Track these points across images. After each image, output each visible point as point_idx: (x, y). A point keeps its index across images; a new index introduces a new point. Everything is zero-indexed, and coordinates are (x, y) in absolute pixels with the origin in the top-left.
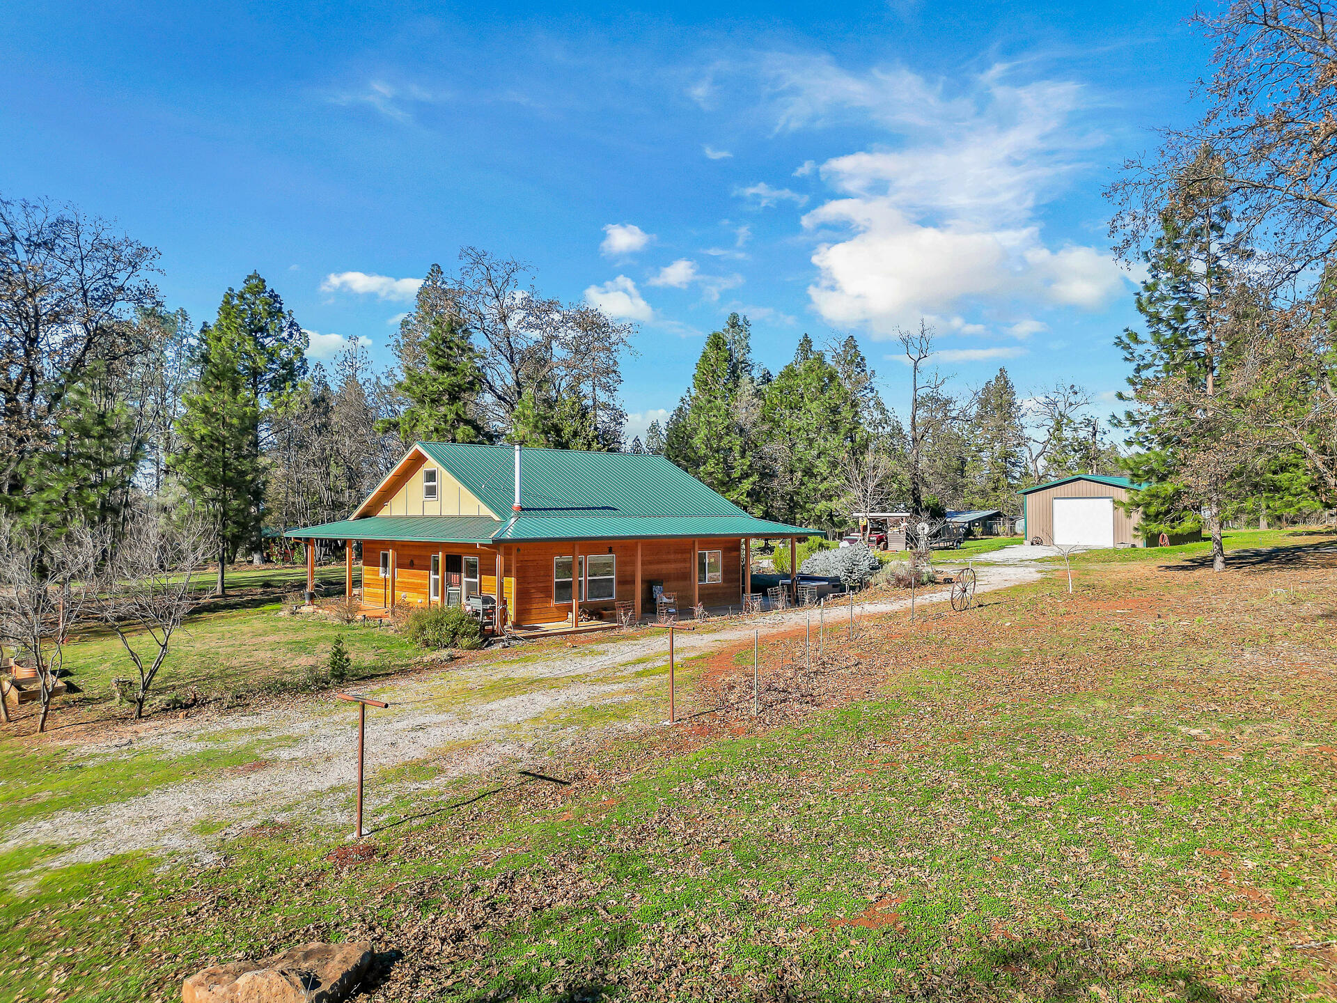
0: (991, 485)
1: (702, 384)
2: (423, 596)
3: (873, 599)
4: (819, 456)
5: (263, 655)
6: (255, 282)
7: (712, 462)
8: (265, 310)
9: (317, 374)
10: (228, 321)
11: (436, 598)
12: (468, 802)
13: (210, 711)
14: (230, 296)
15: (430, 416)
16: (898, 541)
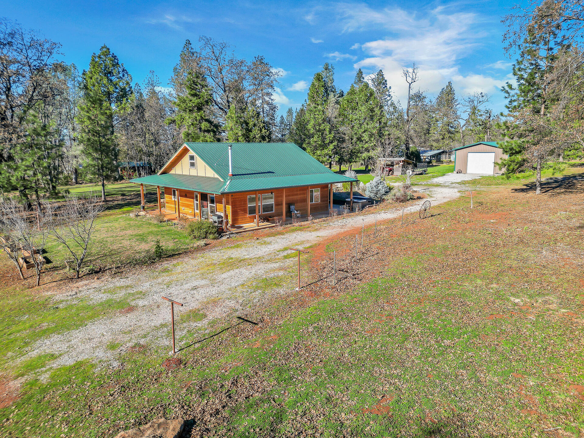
0: (442, 137)
1: (312, 98)
2: (192, 210)
3: (386, 209)
4: (365, 132)
5: (126, 243)
6: (105, 50)
7: (316, 136)
8: (110, 63)
9: (136, 88)
10: (94, 69)
11: (197, 211)
12: (217, 334)
13: (106, 276)
14: (94, 56)
15: (189, 118)
16: (398, 171)
